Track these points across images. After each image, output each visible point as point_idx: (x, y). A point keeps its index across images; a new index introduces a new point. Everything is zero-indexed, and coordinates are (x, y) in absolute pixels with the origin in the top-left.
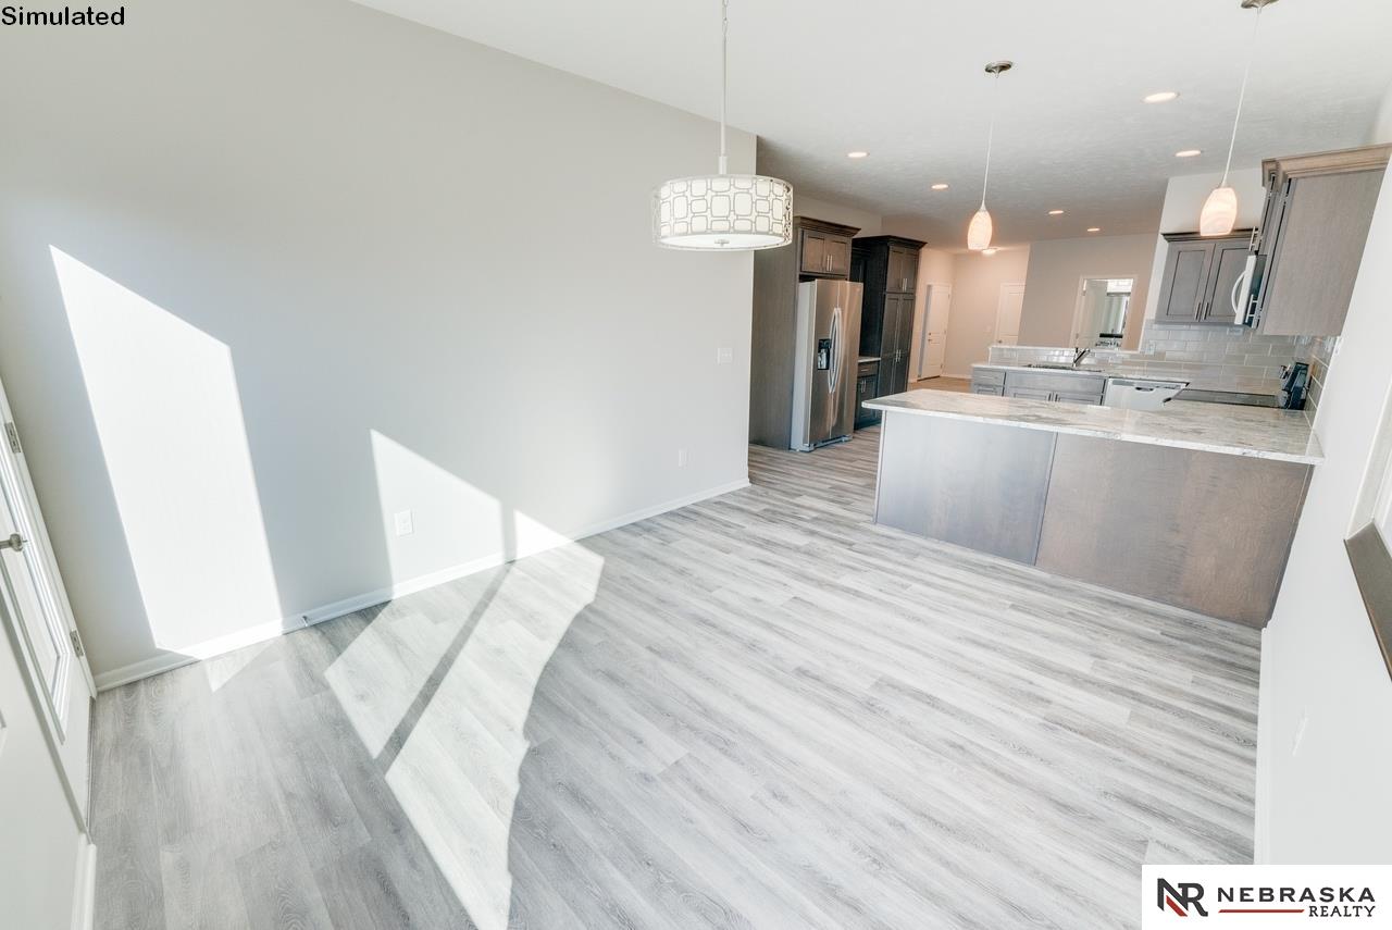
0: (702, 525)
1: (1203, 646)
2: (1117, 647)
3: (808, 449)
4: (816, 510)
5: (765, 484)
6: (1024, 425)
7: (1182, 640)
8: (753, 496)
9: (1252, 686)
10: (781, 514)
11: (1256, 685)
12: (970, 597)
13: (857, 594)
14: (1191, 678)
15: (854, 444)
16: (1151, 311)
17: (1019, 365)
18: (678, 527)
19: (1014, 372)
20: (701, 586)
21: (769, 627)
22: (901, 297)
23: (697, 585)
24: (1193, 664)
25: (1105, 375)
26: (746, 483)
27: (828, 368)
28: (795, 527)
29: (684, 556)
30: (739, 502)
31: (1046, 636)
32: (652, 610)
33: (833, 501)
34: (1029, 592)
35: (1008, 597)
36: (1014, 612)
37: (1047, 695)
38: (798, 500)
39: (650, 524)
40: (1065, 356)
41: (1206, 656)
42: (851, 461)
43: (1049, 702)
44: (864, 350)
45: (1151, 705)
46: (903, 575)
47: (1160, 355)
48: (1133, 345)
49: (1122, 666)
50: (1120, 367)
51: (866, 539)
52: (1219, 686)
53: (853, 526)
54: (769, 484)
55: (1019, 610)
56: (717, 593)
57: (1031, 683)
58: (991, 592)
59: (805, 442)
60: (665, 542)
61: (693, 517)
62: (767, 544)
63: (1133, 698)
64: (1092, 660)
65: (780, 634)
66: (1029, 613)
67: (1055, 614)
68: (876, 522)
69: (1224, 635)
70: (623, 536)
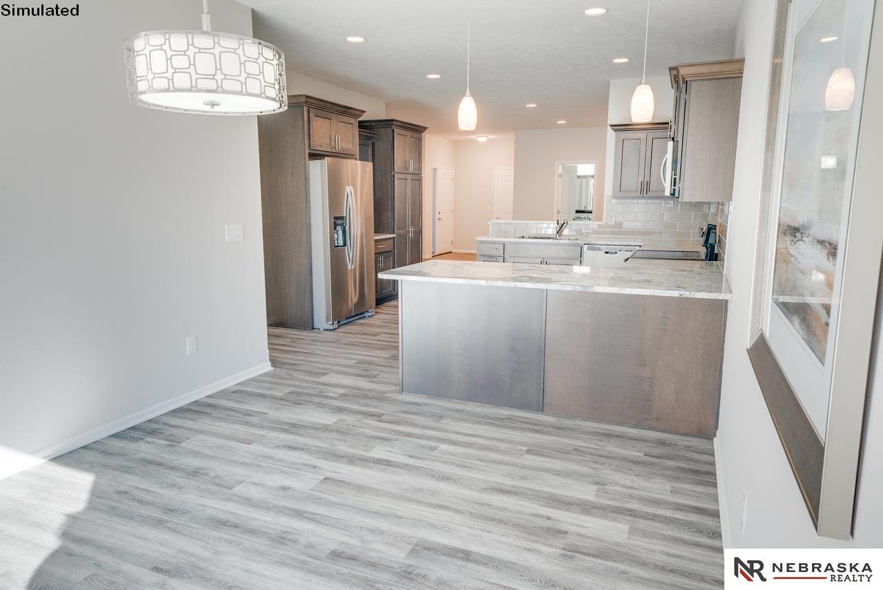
0: (219, 418)
1: (676, 460)
2: (612, 472)
3: (331, 327)
4: (344, 387)
5: (288, 366)
6: (519, 285)
7: (659, 457)
8: (276, 380)
9: (713, 486)
10: (308, 394)
11: (715, 485)
12: (491, 449)
13: (388, 463)
14: (670, 489)
15: (376, 319)
16: (609, 190)
17: (515, 237)
18: (189, 424)
19: (511, 243)
20: (218, 485)
21: (299, 514)
22: (409, 177)
23: (214, 484)
24: (669, 476)
25: (581, 242)
26: (267, 367)
27: (345, 245)
28: (321, 406)
29: (196, 454)
30: (260, 388)
31: (558, 473)
32: (159, 523)
33: (360, 376)
34: (539, 436)
35: (523, 444)
36: (530, 457)
37: (563, 527)
38: (324, 379)
39: (155, 426)
40: (550, 228)
41: (679, 468)
42: (376, 335)
43: (565, 533)
44: (379, 228)
45: (643, 517)
46: (431, 438)
47: (619, 225)
48: (600, 218)
49: (618, 488)
50: (592, 236)
51: (395, 408)
52: (691, 491)
53: (380, 398)
54: (292, 366)
55: (534, 454)
56: (238, 490)
57: (549, 519)
58: (509, 442)
59: (327, 320)
60: (173, 442)
61: (207, 410)
62: (293, 428)
63: (630, 515)
64: (595, 488)
65: (311, 520)
66: (542, 455)
67: (562, 453)
68: (402, 391)
69: (688, 448)
70: (118, 444)
